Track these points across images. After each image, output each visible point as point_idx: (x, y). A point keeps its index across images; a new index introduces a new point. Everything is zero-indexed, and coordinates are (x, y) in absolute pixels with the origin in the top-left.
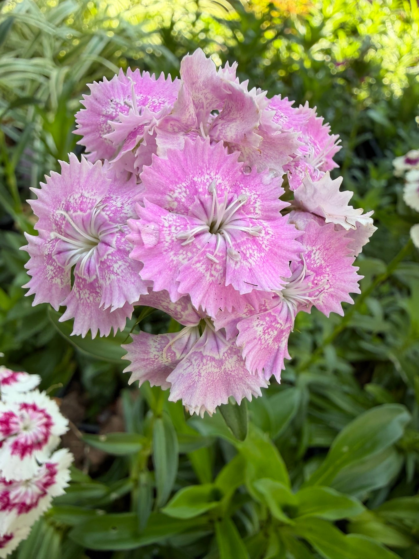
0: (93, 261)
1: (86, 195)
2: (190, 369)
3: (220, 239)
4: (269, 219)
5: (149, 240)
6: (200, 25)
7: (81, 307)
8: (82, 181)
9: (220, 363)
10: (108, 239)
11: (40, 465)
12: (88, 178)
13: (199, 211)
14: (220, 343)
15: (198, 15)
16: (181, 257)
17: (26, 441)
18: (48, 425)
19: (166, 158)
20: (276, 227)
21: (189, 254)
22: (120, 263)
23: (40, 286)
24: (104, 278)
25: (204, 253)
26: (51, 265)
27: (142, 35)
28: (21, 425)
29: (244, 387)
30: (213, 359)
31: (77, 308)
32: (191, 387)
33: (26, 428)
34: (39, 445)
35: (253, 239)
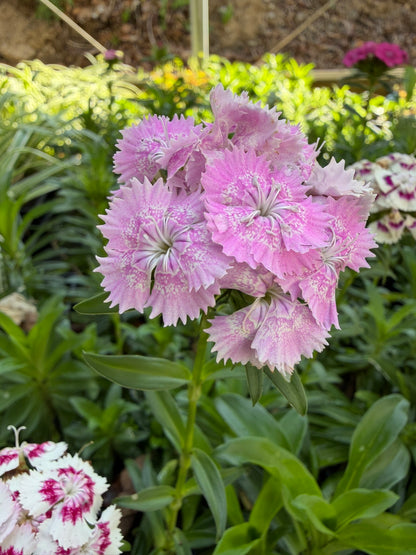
0: (173, 258)
1: (153, 207)
2: (268, 334)
3: (273, 220)
4: (299, 201)
5: (222, 228)
6: (116, 107)
7: (167, 301)
8: (148, 198)
9: (291, 322)
10: (183, 237)
11: (92, 527)
12: (152, 195)
13: (250, 201)
14: (287, 305)
15: (112, 100)
16: (248, 236)
17: (74, 505)
18: (90, 485)
19: (214, 166)
20: (306, 206)
21: (254, 233)
22: (199, 252)
23: (123, 296)
24: (187, 268)
25: (264, 230)
26: (132, 273)
27: (64, 124)
28: (65, 491)
29: (312, 342)
30: (285, 320)
31: (164, 303)
32: (273, 348)
33: (69, 493)
34: (86, 506)
35: (295, 214)
